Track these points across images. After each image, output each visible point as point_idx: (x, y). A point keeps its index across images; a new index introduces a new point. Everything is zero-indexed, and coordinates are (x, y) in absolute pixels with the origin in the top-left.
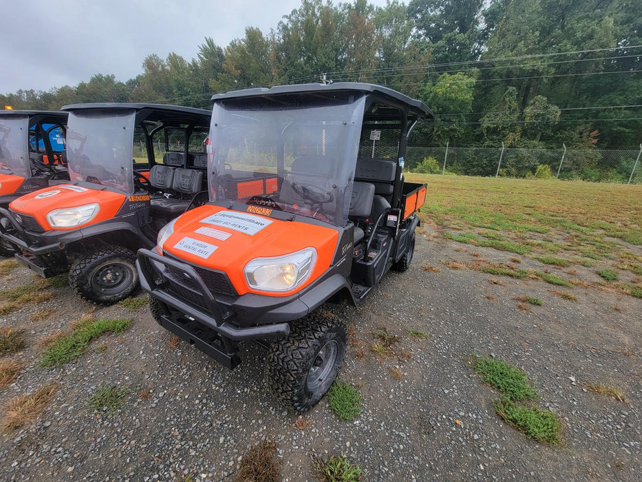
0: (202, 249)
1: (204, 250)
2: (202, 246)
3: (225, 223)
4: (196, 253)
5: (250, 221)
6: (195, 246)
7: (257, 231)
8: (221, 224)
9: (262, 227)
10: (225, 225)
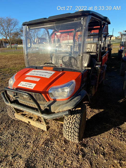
0: (30, 85)
1: (31, 86)
2: (29, 84)
3: (36, 74)
4: (28, 87)
5: (46, 72)
6: (26, 85)
7: (50, 76)
8: (35, 75)
9: (52, 75)
10: (36, 75)
